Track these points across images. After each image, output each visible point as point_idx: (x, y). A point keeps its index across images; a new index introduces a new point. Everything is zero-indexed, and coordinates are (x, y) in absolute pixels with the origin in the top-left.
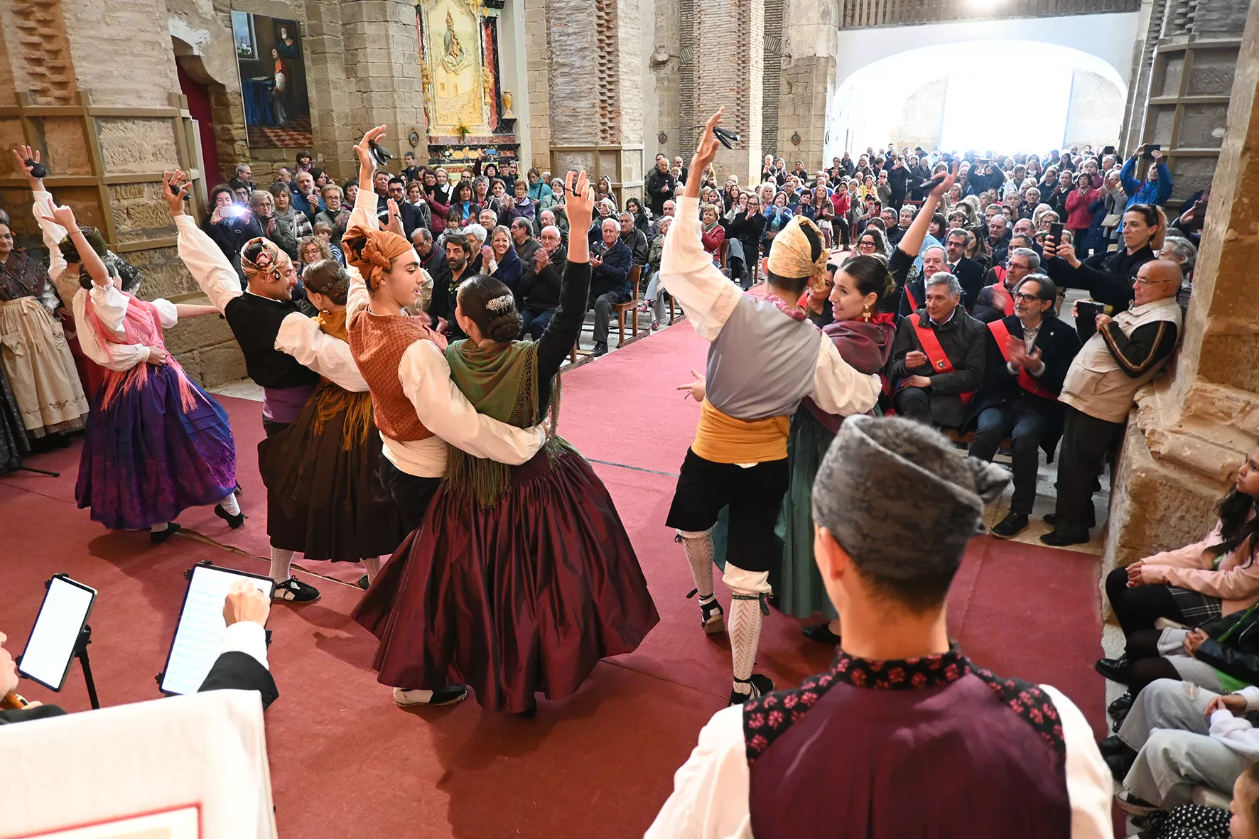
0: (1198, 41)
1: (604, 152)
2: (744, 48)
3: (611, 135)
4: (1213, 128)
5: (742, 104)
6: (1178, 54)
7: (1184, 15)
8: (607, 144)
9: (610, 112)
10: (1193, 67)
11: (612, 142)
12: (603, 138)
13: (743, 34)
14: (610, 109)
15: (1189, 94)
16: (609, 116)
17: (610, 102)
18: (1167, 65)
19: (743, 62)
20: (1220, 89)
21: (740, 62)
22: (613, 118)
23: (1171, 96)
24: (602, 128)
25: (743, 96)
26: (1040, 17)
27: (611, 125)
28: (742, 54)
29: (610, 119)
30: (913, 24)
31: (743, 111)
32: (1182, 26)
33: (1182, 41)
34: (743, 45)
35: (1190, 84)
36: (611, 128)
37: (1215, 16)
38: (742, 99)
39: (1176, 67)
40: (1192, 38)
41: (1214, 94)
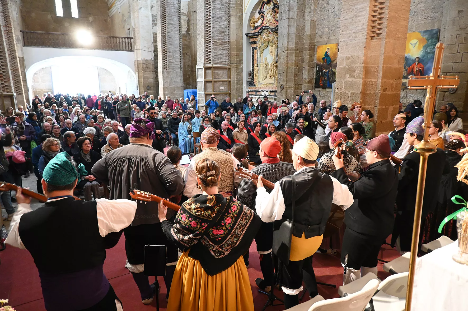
0: (214, 66)
1: (5, 96)
2: (13, 52)
3: (6, 89)
4: (220, 87)
5: (16, 76)
6: (210, 68)
7: (208, 59)
8: (5, 93)
9: (4, 79)
10: (214, 72)
11: (7, 92)
12: (3, 90)
13: (11, 46)
14: (4, 77)
15: (214, 78)
16: (4, 80)
17: (4, 74)
18: (206, 71)
19: (13, 58)
20: (220, 78)
21: (12, 58)
22: (7, 81)
23: (210, 79)
24: (2, 86)
25: (16, 72)
26: (104, 50)
27: (6, 84)
28: (13, 54)
29: (5, 82)
30: (57, 48)
31: (17, 78)
32: (208, 61)
33: (210, 65)
34: (12, 51)
35: (214, 76)
36: (6, 86)
37: (216, 60)
38: (16, 74)
39: (209, 72)
40: (212, 65)
41: (219, 78)
